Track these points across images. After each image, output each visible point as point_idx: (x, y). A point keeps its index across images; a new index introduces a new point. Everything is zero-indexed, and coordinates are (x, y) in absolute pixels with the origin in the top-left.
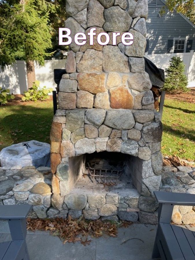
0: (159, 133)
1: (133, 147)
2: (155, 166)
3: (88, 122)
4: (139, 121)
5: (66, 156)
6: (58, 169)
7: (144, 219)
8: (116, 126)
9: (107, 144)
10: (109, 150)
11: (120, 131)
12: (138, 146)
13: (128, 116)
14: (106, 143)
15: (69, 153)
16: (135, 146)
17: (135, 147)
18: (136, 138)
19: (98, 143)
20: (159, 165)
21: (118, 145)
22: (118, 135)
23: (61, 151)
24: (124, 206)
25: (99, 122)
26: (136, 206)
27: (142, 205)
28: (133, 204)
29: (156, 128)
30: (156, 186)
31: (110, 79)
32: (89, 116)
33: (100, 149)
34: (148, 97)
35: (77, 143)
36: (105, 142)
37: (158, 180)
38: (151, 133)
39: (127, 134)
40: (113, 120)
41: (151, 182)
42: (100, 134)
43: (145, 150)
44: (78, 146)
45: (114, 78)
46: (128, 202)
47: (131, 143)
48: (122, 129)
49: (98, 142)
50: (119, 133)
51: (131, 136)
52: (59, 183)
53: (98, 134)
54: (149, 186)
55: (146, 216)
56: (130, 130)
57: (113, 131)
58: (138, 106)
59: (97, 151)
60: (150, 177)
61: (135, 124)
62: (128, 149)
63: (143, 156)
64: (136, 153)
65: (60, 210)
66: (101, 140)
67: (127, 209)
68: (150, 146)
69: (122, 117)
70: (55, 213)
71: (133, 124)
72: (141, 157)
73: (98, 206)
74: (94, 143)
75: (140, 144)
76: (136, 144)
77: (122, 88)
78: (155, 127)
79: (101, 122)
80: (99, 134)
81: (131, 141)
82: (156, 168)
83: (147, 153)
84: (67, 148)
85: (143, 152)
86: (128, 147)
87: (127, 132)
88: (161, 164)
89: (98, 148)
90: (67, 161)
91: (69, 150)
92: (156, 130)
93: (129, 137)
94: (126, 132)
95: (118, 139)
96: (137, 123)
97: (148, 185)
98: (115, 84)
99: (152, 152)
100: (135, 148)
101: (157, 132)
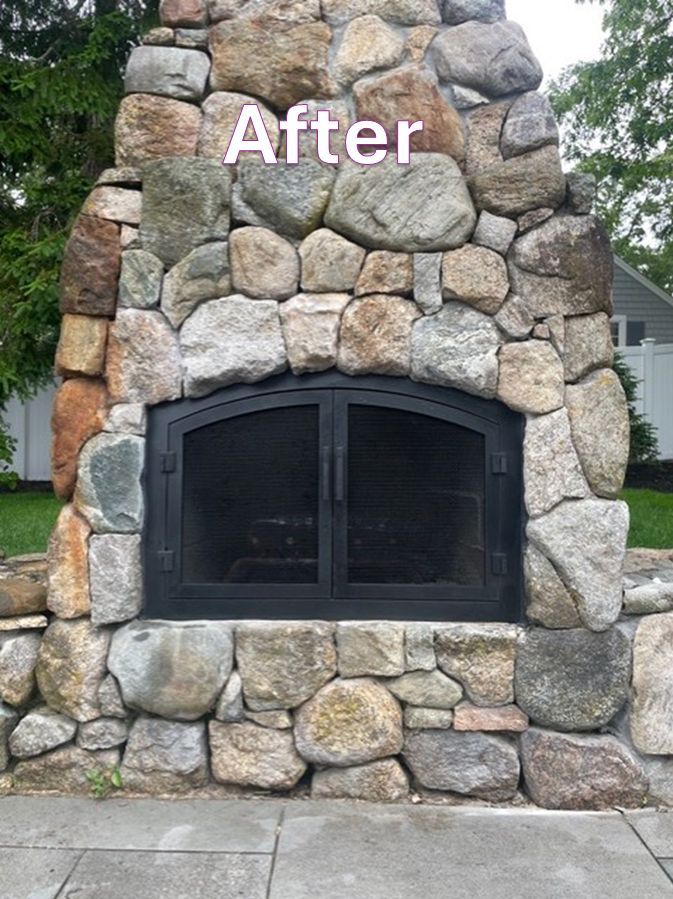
0: (597, 265)
1: (472, 340)
2: (589, 439)
3: (248, 214)
4: (496, 202)
5: (134, 391)
6: (85, 458)
7: (553, 774)
8: (384, 226)
9: (338, 329)
10: (351, 360)
11: (404, 257)
12: (494, 335)
13: (441, 173)
14: (336, 318)
15: (149, 377)
16: (481, 337)
17: (480, 342)
18: (482, 289)
19: (295, 317)
20: (610, 432)
21: (395, 326)
22: (393, 275)
23: (108, 368)
24: (437, 692)
25: (303, 211)
26: (505, 692)
27: (538, 683)
28: (485, 677)
29: (579, 237)
30: (604, 560)
31: (354, 40)
32: (254, 177)
33: (305, 349)
34: (528, 116)
35: (191, 323)
36: (331, 312)
37: (613, 522)
38: (558, 261)
39: (441, 272)
40: (368, 192)
41: (579, 535)
42: (304, 273)
43: (536, 355)
44: (195, 339)
45: (373, 32)
46: (456, 664)
47: (462, 323)
48: (414, 246)
49: (293, 313)
50: (400, 265)
51: (458, 283)
52: (84, 544)
53: (297, 272)
54: (566, 560)
55: (567, 757)
56: (452, 254)
57: (371, 256)
58: (485, 157)
59: (291, 360)
60: (569, 505)
61: (476, 222)
62: (444, 350)
63: (524, 388)
64: (490, 374)
65: (82, 718)
66: (309, 304)
67: (452, 710)
68: (554, 331)
69: (409, 176)
70: (52, 737)
71: (464, 217)
72: (514, 393)
73: (291, 692)
74: (277, 319)
75: (505, 324)
76: (484, 328)
77: (408, 74)
78: (575, 233)
79: (310, 207)
80: (300, 276)
81: (461, 312)
82: (599, 451)
83: (545, 368)
84: (141, 350)
85: (526, 367)
86: (449, 342)
87: (439, 259)
88: (622, 427)
89: (296, 344)
90: (138, 421)
91: (149, 358)
92: (578, 248)
93: (451, 286)
94: (434, 264)
95: (394, 299)
96: (486, 217)
97: (559, 555)
98: (376, 56)
99: (568, 370)
100: (480, 348)
101: (585, 257)
